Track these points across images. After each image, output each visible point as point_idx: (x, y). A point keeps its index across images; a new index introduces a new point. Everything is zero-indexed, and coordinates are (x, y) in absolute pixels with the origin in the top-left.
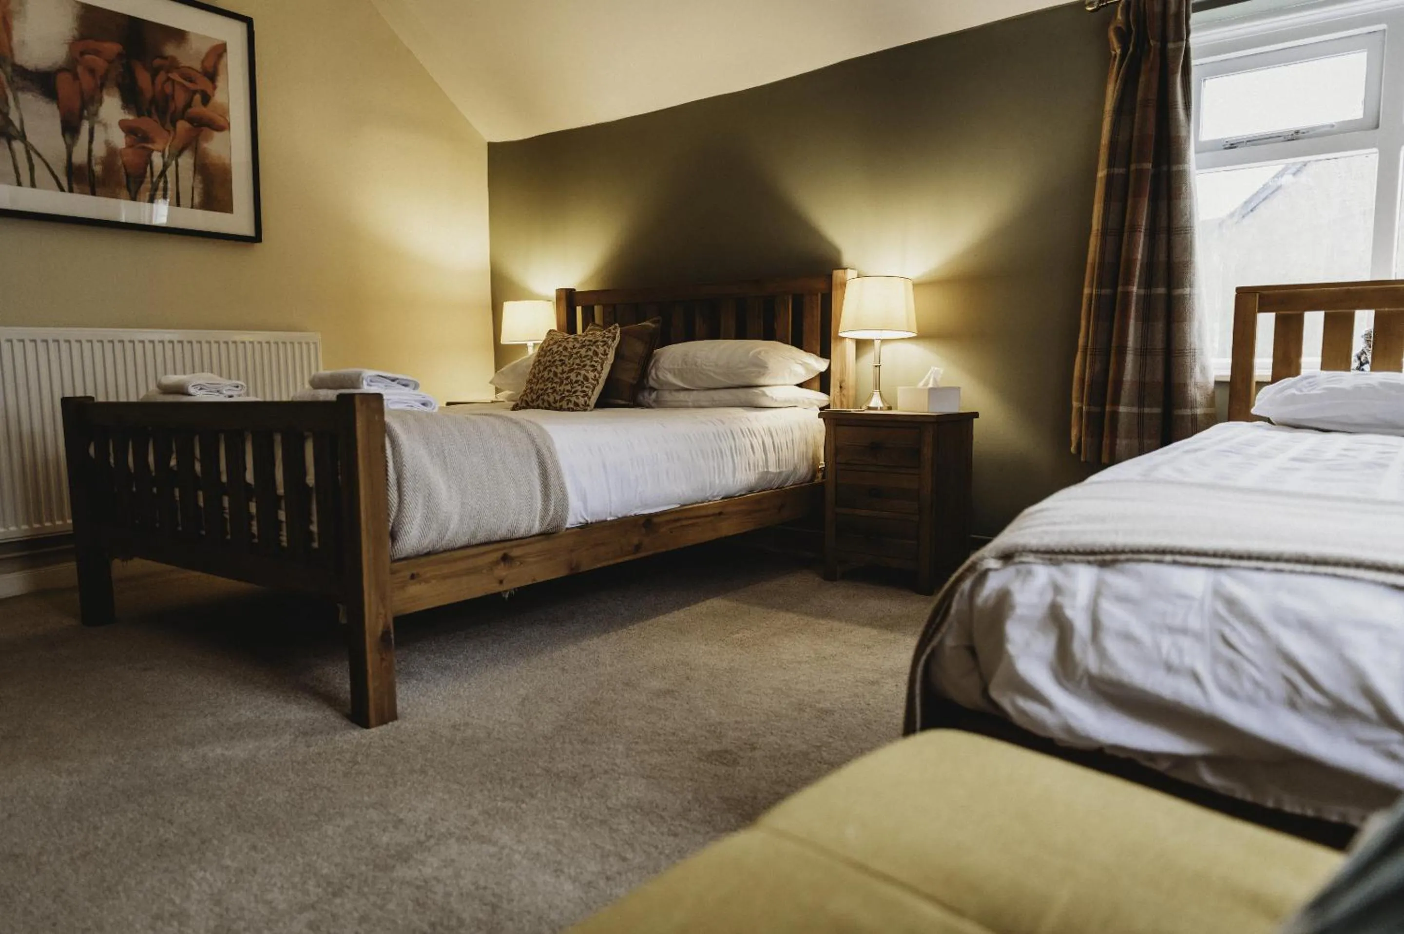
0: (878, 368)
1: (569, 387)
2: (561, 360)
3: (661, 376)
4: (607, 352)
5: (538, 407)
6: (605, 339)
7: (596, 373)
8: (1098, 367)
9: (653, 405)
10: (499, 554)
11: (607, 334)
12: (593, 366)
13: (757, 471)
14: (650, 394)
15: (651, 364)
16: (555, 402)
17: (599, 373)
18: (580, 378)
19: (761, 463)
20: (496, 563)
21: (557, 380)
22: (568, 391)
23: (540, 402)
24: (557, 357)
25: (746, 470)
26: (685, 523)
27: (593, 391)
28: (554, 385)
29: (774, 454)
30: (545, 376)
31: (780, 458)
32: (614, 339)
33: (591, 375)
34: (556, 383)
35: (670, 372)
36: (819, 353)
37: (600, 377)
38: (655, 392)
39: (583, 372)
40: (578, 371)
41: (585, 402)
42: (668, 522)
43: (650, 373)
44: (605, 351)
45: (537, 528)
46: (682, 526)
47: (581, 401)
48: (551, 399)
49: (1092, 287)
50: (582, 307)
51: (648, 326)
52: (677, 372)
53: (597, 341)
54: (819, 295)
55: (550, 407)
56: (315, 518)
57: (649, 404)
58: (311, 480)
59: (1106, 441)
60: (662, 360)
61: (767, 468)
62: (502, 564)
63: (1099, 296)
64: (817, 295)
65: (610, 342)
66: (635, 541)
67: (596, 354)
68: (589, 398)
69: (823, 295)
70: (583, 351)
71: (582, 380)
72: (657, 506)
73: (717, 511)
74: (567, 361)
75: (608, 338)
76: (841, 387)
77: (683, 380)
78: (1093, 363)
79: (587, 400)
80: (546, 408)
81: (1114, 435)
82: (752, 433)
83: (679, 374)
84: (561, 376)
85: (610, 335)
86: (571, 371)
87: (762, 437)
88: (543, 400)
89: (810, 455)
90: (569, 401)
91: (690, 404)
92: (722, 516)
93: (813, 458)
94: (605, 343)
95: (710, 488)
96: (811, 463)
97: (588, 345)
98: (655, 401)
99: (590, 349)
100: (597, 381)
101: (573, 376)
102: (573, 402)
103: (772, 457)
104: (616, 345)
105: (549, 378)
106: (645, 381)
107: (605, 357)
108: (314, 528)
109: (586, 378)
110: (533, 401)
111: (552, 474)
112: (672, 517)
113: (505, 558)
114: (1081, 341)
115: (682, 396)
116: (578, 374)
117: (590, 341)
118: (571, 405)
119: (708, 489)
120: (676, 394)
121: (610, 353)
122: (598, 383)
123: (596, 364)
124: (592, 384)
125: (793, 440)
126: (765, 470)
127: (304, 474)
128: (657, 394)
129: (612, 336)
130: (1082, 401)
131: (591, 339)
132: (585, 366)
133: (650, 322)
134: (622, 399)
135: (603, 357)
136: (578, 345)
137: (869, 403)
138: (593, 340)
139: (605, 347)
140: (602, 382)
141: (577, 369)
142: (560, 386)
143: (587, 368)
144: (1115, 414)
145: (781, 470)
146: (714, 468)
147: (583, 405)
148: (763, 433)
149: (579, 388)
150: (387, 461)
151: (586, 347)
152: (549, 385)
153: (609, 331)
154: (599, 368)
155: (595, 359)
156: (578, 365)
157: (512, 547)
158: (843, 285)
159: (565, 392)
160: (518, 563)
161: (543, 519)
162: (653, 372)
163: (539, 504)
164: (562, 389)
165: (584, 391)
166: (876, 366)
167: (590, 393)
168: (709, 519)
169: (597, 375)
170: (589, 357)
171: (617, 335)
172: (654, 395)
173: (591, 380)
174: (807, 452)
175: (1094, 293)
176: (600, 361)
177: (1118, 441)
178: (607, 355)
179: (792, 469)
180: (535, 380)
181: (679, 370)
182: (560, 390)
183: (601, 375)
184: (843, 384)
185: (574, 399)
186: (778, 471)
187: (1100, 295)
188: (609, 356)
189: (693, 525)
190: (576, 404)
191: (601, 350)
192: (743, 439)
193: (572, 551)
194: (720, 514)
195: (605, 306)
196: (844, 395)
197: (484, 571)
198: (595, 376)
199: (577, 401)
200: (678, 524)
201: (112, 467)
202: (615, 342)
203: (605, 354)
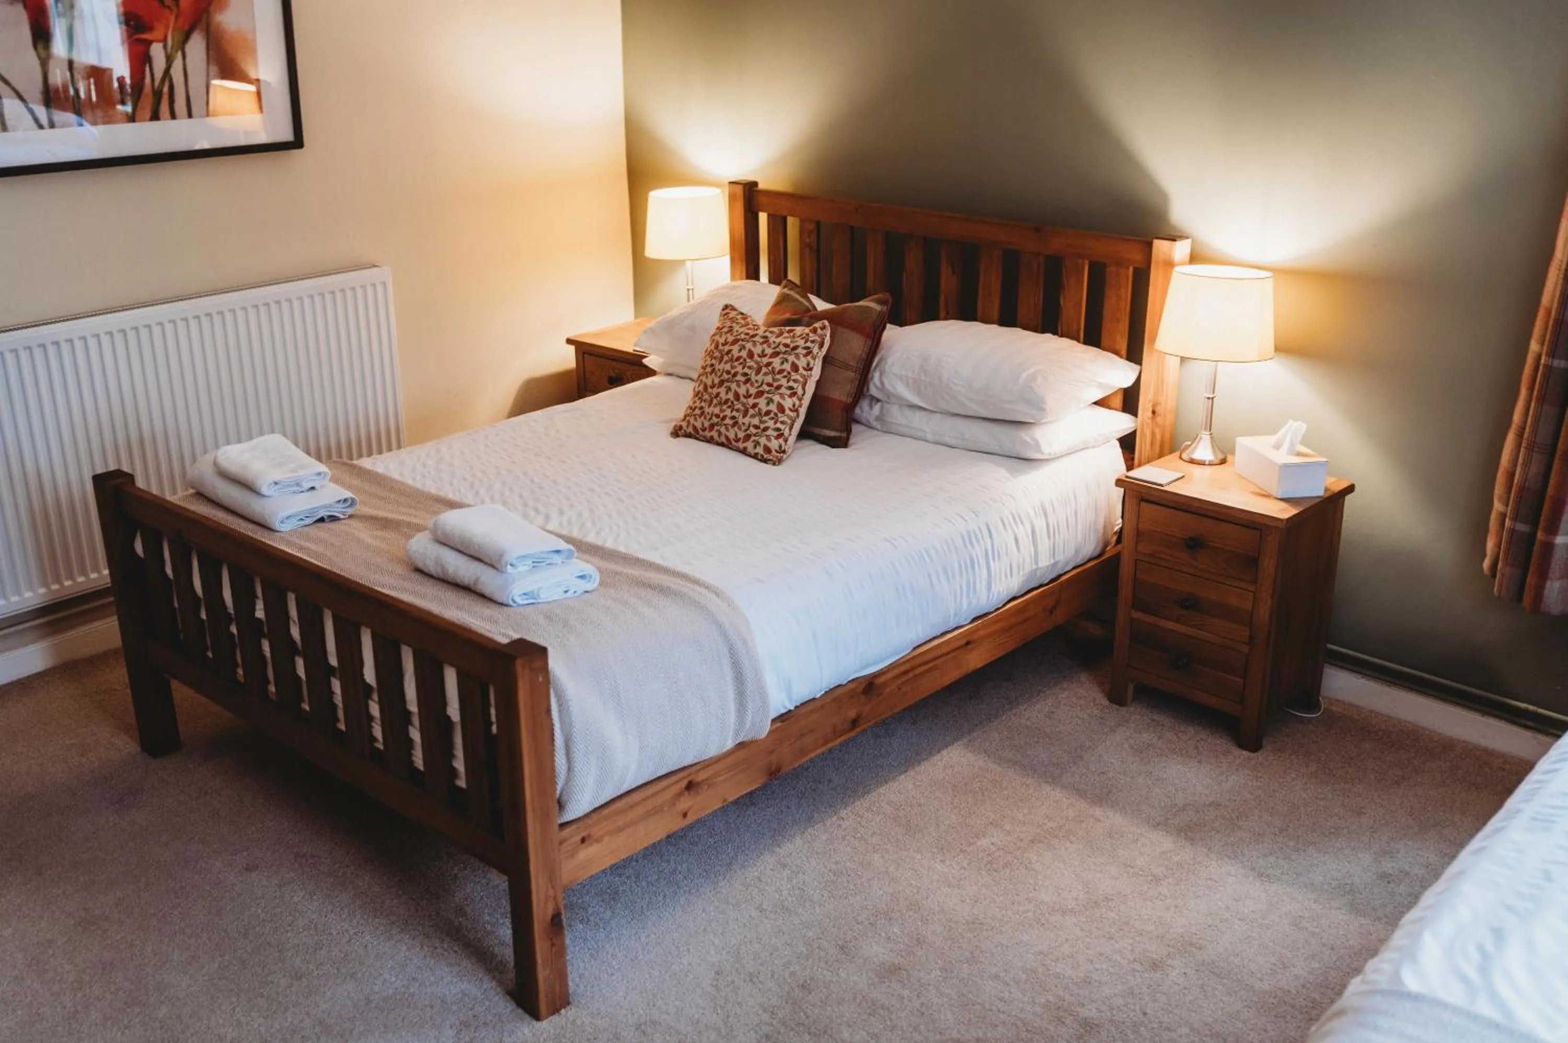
0: (1210, 400)
1: (756, 421)
2: (745, 374)
3: (887, 385)
4: (811, 366)
5: (710, 441)
6: (809, 344)
7: (795, 399)
8: (1534, 469)
9: (875, 424)
10: (685, 782)
11: (813, 337)
12: (791, 388)
13: (1021, 573)
14: (871, 407)
15: (874, 364)
16: (737, 440)
17: (800, 400)
18: (773, 407)
19: (1028, 560)
20: (680, 795)
21: (738, 406)
22: (756, 427)
23: (714, 434)
24: (739, 369)
25: (1006, 577)
26: (918, 671)
27: (791, 428)
28: (735, 413)
29: (1047, 541)
30: (721, 395)
31: (1056, 545)
32: (821, 346)
33: (788, 403)
34: (738, 410)
35: (901, 380)
36: (1124, 352)
37: (800, 406)
38: (879, 404)
39: (777, 398)
40: (770, 396)
41: (780, 447)
42: (896, 677)
43: (872, 378)
44: (808, 364)
45: (730, 744)
46: (915, 676)
47: (774, 444)
48: (731, 435)
49: (1542, 344)
50: (769, 215)
51: (871, 308)
52: (911, 381)
53: (795, 348)
54: (1131, 269)
55: (727, 445)
56: (459, 752)
57: (868, 421)
58: (454, 711)
59: (1531, 580)
60: (890, 361)
61: (1036, 562)
62: (686, 793)
63: (1549, 368)
64: (1128, 268)
65: (815, 350)
66: (852, 714)
67: (795, 368)
68: (786, 441)
69: (1135, 270)
70: (776, 362)
71: (776, 411)
72: (882, 660)
73: (964, 642)
74: (753, 377)
75: (813, 342)
76: (1154, 412)
77: (919, 393)
78: (1527, 464)
79: (783, 443)
80: (722, 445)
81: (1543, 575)
82: (1017, 518)
83: (916, 385)
84: (745, 401)
85: (816, 338)
86: (760, 394)
87: (1031, 522)
88: (720, 434)
89: (1101, 521)
90: (757, 444)
91: (929, 437)
92: (970, 646)
93: (1105, 527)
94: (809, 352)
95: (955, 615)
96: (1101, 534)
97: (785, 353)
98: (878, 419)
99: (787, 360)
100: (796, 411)
101: (762, 402)
102: (762, 445)
103: (1044, 546)
104: (824, 353)
105: (727, 401)
106: (865, 389)
107: (809, 372)
108: (459, 764)
109: (781, 409)
110: (704, 430)
111: (749, 675)
112: (902, 669)
113: (690, 786)
114: (1517, 417)
115: (917, 420)
116: (770, 401)
117: (786, 346)
118: (760, 450)
119: (952, 616)
120: (908, 413)
121: (815, 368)
122: (798, 416)
123: (795, 385)
124: (789, 417)
125: (1076, 513)
126: (1034, 567)
127: (444, 704)
128: (882, 408)
129: (819, 339)
130: (1507, 505)
131: (788, 341)
132: (779, 387)
133: (872, 301)
134: (832, 430)
135: (805, 373)
136: (769, 351)
137: (1193, 452)
138: (792, 346)
139: (809, 358)
140: (803, 411)
141: (768, 392)
142: (744, 417)
143: (783, 390)
144: (1549, 548)
145: (1057, 559)
146: (961, 587)
147: (777, 451)
148: (1032, 514)
149: (771, 424)
150: (553, 725)
151: (781, 356)
152: (728, 412)
153: (815, 331)
154: (800, 392)
155: (795, 376)
156: (769, 385)
157: (698, 771)
158: (1169, 265)
159: (751, 428)
160: (706, 787)
161: (737, 733)
162: (877, 375)
163: (732, 718)
164: (747, 423)
165: (778, 430)
166: (1209, 398)
167: (786, 432)
168: (950, 656)
169: (797, 403)
170: (785, 374)
171: (826, 341)
172: (877, 408)
173: (787, 411)
174: (1095, 522)
175: (1543, 361)
176: (801, 380)
177: (1548, 584)
178: (811, 369)
179: (1073, 552)
180: (706, 397)
181: (915, 381)
182: (744, 424)
183: (803, 402)
184: (1158, 409)
185: (763, 441)
186: (1052, 561)
187: (1551, 366)
188: (813, 372)
189: (928, 671)
190: (768, 450)
191: (802, 363)
192: (1003, 531)
193: (771, 752)
194: (968, 643)
195: (802, 221)
196: (1157, 423)
197: (666, 809)
198: (794, 406)
199: (769, 444)
200: (911, 675)
201: (170, 579)
202: (823, 349)
203: (809, 368)
